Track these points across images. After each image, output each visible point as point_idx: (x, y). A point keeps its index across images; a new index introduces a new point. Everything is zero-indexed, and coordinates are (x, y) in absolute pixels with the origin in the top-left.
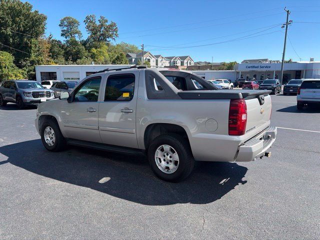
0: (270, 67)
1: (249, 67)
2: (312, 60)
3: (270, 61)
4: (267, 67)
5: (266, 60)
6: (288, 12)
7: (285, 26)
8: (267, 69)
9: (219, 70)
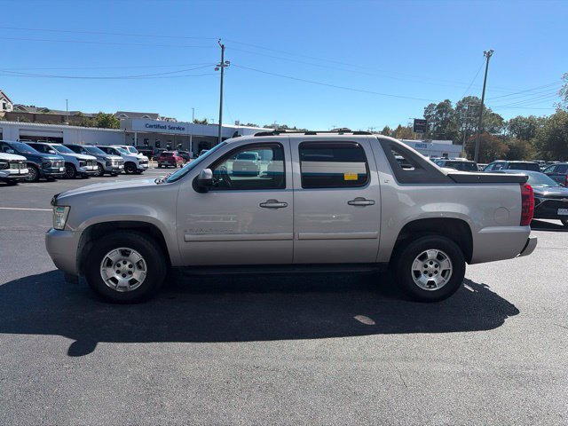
0: (183, 129)
1: (151, 126)
2: (237, 123)
3: (163, 118)
4: (179, 128)
5: (156, 116)
6: (223, 47)
7: (220, 68)
8: (178, 132)
9: (83, 126)
